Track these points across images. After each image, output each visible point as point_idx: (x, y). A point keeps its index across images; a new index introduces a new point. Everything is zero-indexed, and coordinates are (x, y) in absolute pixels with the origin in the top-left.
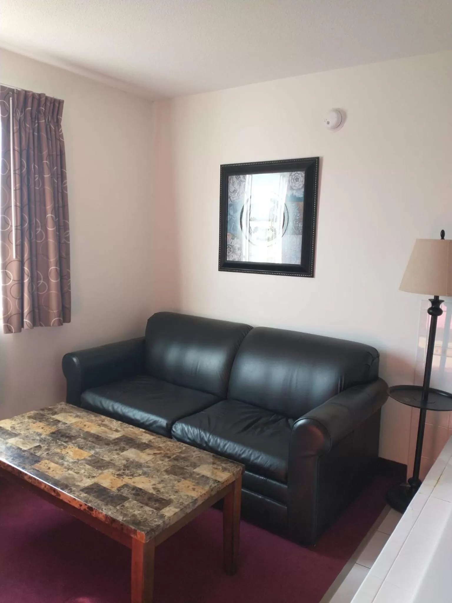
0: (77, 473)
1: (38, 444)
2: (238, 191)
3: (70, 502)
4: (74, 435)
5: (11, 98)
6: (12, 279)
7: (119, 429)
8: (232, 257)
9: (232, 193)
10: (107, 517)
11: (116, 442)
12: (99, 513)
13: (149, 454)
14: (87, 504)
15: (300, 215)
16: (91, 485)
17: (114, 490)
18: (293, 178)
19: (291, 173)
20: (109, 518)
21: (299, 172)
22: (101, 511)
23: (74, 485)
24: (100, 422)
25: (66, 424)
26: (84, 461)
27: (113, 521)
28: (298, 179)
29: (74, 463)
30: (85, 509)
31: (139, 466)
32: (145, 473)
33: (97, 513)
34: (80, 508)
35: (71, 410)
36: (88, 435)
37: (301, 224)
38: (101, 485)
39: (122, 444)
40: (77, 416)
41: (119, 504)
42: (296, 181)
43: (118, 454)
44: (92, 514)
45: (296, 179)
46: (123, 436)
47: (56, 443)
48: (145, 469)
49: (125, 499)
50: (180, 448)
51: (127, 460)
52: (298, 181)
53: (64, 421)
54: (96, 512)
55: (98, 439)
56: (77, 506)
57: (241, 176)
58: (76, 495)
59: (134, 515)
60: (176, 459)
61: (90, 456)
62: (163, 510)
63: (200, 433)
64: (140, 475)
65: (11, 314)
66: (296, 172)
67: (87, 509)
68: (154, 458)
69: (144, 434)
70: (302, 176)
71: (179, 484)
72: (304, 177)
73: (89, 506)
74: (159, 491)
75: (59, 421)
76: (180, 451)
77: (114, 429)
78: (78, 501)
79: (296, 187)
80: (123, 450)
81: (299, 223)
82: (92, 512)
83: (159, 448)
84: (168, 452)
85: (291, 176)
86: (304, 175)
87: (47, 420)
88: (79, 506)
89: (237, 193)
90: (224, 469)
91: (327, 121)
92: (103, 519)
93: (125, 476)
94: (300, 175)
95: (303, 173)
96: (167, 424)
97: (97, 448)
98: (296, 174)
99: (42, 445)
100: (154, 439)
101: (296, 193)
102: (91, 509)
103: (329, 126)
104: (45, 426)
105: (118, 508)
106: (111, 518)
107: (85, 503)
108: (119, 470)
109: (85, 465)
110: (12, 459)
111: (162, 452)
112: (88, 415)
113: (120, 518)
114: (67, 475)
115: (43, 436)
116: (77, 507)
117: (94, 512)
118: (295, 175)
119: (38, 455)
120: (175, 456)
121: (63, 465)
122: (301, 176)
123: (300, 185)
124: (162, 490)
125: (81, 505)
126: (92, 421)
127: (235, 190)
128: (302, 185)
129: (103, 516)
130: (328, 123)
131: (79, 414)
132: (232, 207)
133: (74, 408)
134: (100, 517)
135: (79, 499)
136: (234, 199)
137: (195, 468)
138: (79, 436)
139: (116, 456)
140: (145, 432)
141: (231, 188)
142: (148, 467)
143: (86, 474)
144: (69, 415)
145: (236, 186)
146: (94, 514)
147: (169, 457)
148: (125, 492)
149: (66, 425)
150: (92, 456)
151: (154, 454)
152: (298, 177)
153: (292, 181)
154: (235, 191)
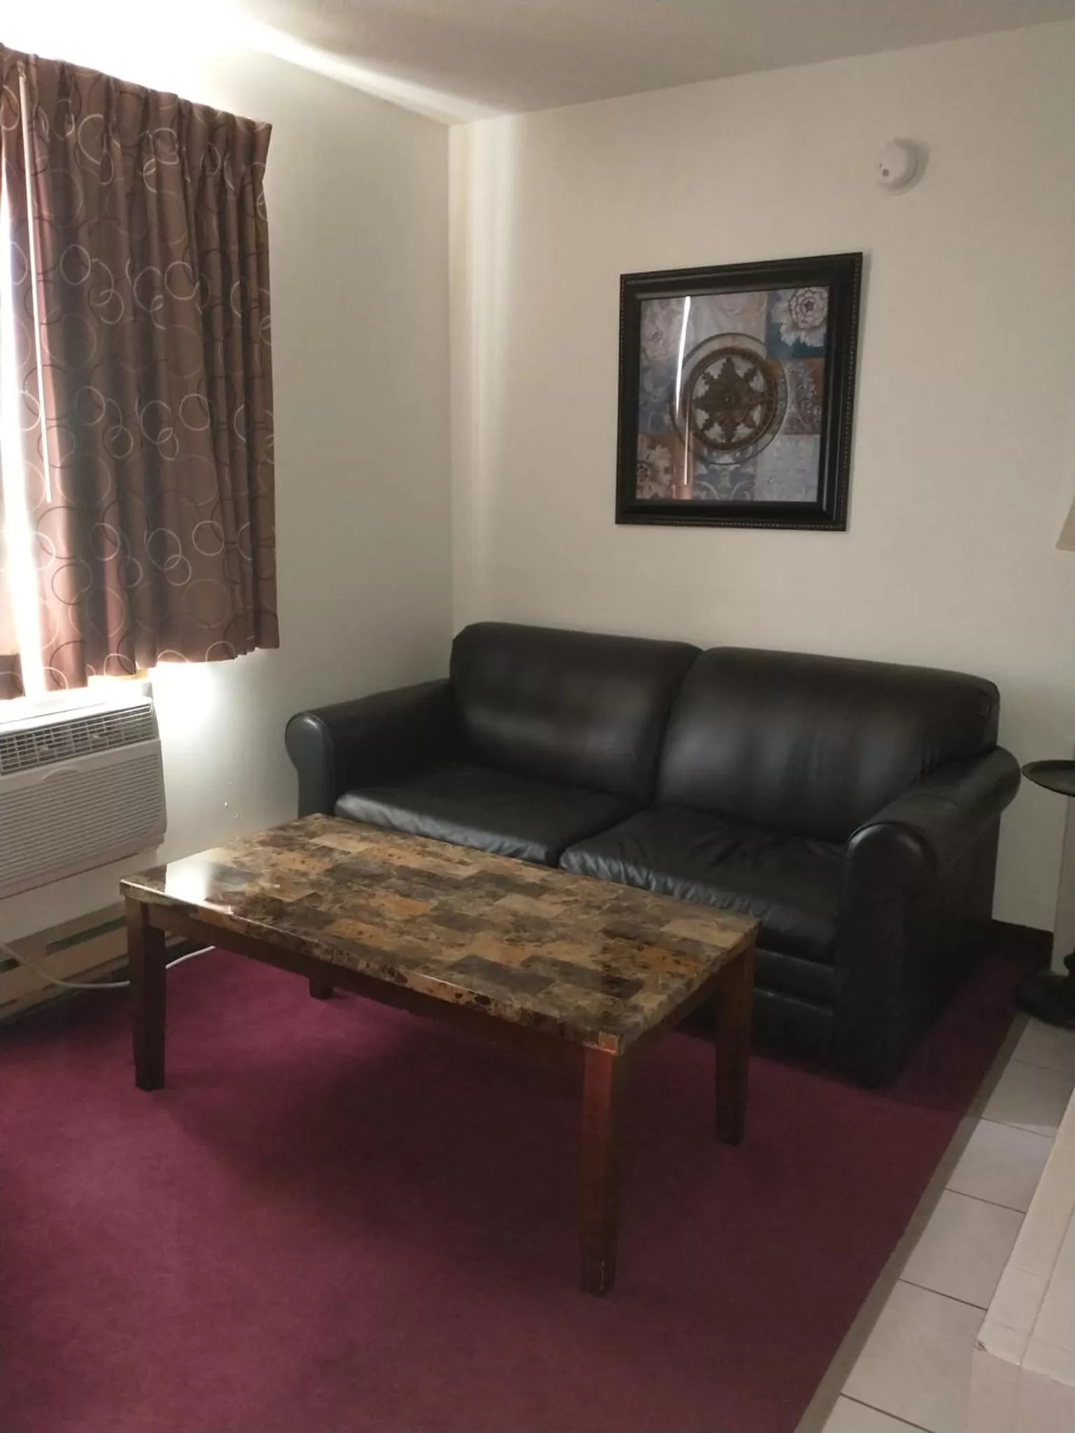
0: (426, 939)
1: (311, 892)
2: (664, 337)
3: (431, 991)
4: (378, 873)
5: (22, 80)
6: (54, 554)
7: (466, 860)
8: (647, 492)
9: (651, 340)
10: (524, 1012)
11: (474, 882)
12: (505, 1006)
13: (554, 903)
14: (473, 991)
15: (816, 389)
16: (463, 959)
17: (515, 965)
18: (800, 301)
19: (796, 292)
20: (529, 1015)
21: (814, 289)
22: (508, 1003)
23: (428, 960)
24: (419, 848)
25: (349, 853)
26: (425, 919)
27: (540, 1018)
28: (812, 304)
29: (407, 921)
30: (469, 1003)
31: (544, 924)
32: (563, 937)
33: (499, 1006)
34: (458, 1002)
35: (345, 829)
36: (406, 873)
37: (818, 409)
38: (485, 958)
39: (489, 887)
40: (363, 839)
41: (540, 990)
42: (808, 310)
43: (490, 905)
44: (489, 1011)
45: (806, 305)
46: (482, 872)
47: (349, 888)
48: (561, 930)
49: (548, 981)
50: (613, 891)
51: (515, 914)
52: (812, 309)
53: (341, 848)
54: (496, 1005)
55: (432, 880)
56: (449, 998)
57: (674, 301)
58: (442, 978)
59: (579, 1008)
60: (614, 910)
61: (431, 910)
62: (633, 998)
63: (626, 870)
64: (554, 940)
65: (57, 642)
66: (806, 289)
67: (474, 1001)
68: (566, 910)
69: (523, 867)
70: (821, 298)
71: (643, 953)
72: (827, 300)
73: (479, 995)
74: (609, 967)
75: (331, 850)
76: (614, 896)
77: (457, 860)
78: (452, 988)
79: (806, 322)
80: (496, 897)
81: (812, 406)
82: (487, 1007)
83: (569, 892)
84: (591, 899)
85: (795, 299)
86: (826, 295)
87: (303, 847)
88: (454, 997)
89: (661, 341)
90: (724, 928)
91: (884, 167)
92: (516, 1018)
93: (524, 942)
94: (817, 297)
95: (823, 291)
96: (547, 854)
97: (440, 895)
98: (806, 292)
99: (322, 893)
100: (549, 876)
101: (806, 337)
102: (484, 1000)
103: (890, 179)
104: (304, 858)
105: (540, 995)
106: (536, 1014)
107: (470, 990)
108: (507, 932)
109: (431, 926)
110: (274, 919)
111: (579, 898)
112: (386, 836)
113: (555, 1013)
114: (404, 943)
115: (313, 877)
116: (450, 1001)
117: (492, 1006)
118: (803, 295)
119: (323, 910)
120: (608, 905)
121: (385, 926)
122: (819, 297)
123: (818, 318)
124: (614, 965)
125: (459, 996)
126: (399, 847)
127: (657, 333)
128: (822, 319)
129: (516, 1012)
130: (886, 173)
131: (364, 834)
132: (649, 373)
133: (349, 823)
134: (509, 1013)
135: (455, 983)
136: (655, 354)
137: (662, 926)
138: (389, 876)
139: (487, 909)
140: (522, 864)
141: (648, 329)
142: (563, 925)
143: (441, 940)
144: (345, 837)
145: (660, 324)
146: (492, 1010)
147: (599, 908)
148: (540, 969)
149: (350, 855)
150: (435, 909)
151: (564, 902)
152: (812, 300)
153: (798, 307)
154: (657, 336)
